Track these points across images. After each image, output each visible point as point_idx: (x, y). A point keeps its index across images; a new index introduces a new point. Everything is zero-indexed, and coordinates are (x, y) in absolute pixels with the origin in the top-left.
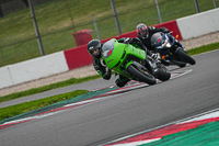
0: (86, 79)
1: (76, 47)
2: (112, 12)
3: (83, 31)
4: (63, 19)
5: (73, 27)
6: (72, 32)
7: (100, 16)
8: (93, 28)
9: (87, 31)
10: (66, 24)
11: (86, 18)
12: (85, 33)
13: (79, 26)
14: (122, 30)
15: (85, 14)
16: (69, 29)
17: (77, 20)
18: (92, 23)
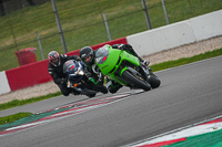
0: (29, 101)
1: (18, 67)
2: (57, 29)
3: (27, 49)
4: (5, 36)
5: (15, 46)
6: (14, 50)
7: (44, 33)
8: (37, 46)
9: (31, 50)
10: (9, 42)
11: (30, 36)
12: (28, 52)
13: (22, 44)
14: (68, 48)
15: (28, 31)
16: (11, 47)
17: (20, 38)
18: (36, 41)
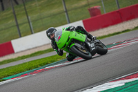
1: (90, 18)
3: (95, 7)
8: (101, 5)
10: (84, 3)
13: (92, 4)
14: (120, 6)
18: (100, 2)
